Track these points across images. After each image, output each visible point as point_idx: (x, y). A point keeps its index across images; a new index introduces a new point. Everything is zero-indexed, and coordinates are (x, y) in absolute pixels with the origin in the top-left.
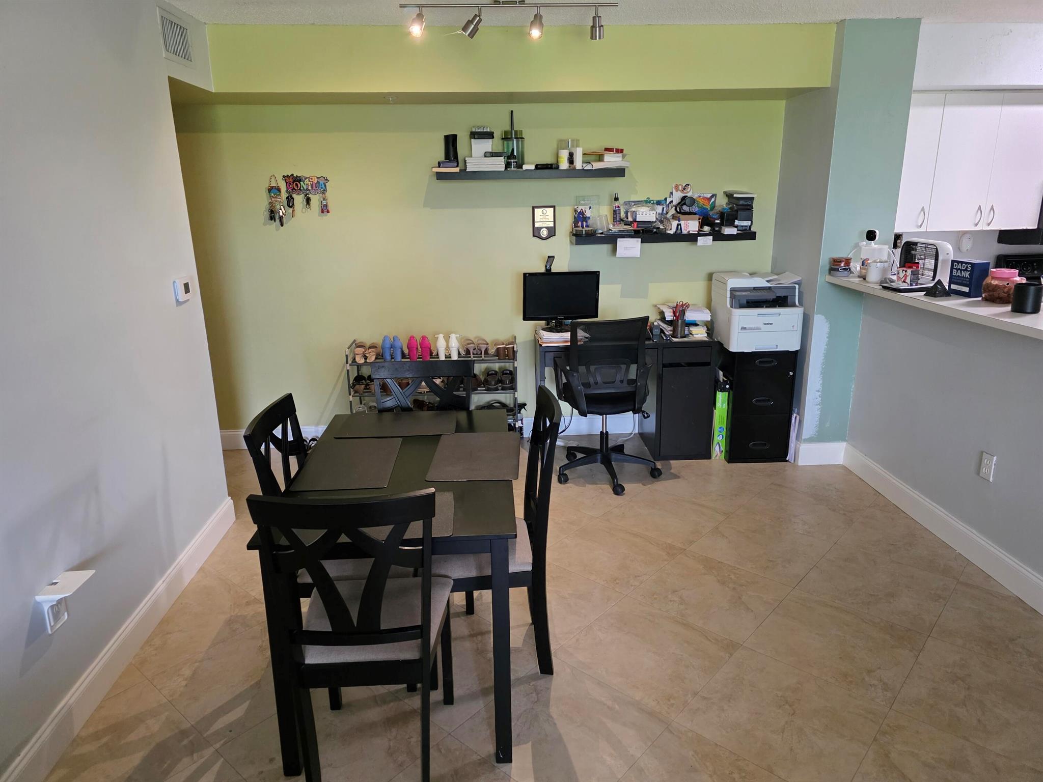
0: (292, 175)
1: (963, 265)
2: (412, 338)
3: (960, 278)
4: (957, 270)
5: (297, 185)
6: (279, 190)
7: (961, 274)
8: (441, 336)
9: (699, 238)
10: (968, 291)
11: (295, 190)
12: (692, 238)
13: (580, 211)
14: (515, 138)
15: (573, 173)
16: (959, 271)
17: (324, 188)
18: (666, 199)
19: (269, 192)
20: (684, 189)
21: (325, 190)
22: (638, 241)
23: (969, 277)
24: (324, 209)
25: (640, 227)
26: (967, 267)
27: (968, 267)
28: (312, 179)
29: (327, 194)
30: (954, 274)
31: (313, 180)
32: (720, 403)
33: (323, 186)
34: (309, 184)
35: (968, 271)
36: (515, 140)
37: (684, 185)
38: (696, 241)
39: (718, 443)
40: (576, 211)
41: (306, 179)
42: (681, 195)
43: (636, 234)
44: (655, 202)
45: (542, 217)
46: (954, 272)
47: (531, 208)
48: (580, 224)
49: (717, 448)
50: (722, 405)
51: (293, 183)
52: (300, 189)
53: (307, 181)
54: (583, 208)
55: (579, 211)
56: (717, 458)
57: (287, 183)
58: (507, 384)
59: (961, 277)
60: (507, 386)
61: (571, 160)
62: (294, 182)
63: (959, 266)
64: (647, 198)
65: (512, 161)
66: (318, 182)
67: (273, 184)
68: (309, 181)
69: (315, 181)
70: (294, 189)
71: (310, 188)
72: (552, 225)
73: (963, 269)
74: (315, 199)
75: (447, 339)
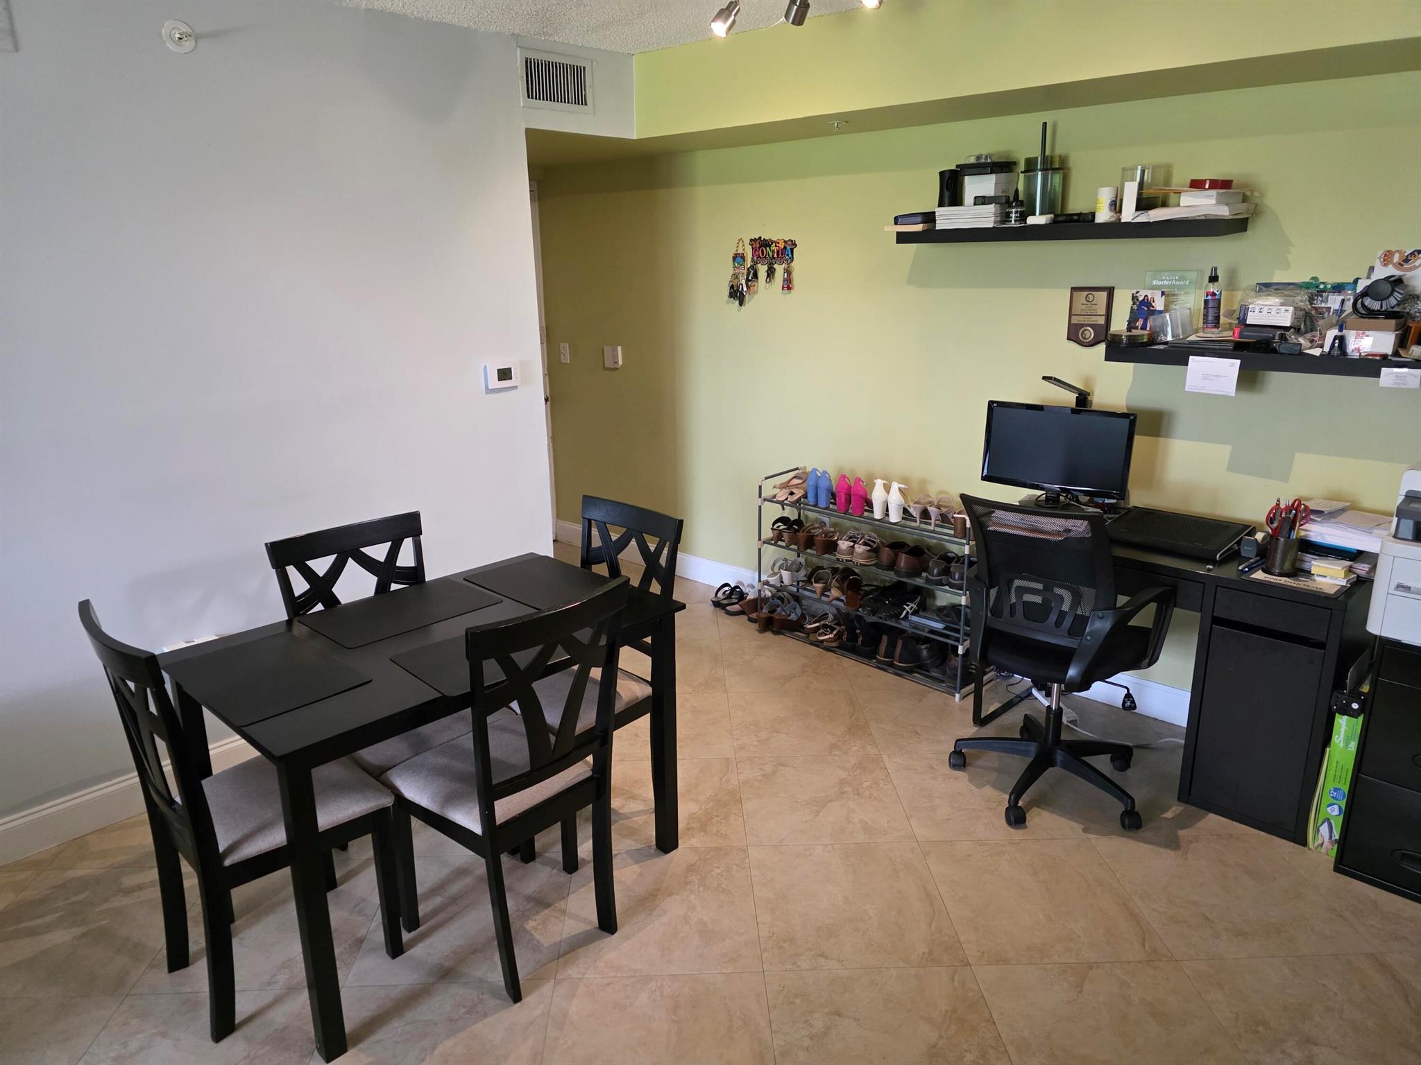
0: (760, 237)
2: (843, 477)
5: (762, 250)
6: (743, 257)
8: (879, 483)
9: (1384, 370)
11: (761, 258)
12: (1370, 366)
13: (1144, 299)
14: (1041, 170)
15: (1117, 230)
17: (790, 255)
18: (1356, 281)
19: (734, 261)
20: (1406, 260)
21: (792, 259)
22: (1232, 365)
24: (788, 285)
25: (1248, 337)
28: (778, 243)
29: (793, 264)
31: (779, 245)
32: (1342, 736)
33: (790, 253)
34: (776, 251)
36: (1040, 173)
37: (1408, 252)
38: (1378, 375)
39: (1328, 820)
40: (1134, 298)
41: (772, 243)
42: (1391, 271)
43: (1236, 349)
44: (1329, 286)
45: (1084, 307)
47: (1069, 291)
48: (1140, 323)
49: (1324, 829)
50: (1347, 744)
51: (759, 248)
52: (765, 257)
53: (773, 247)
54: (1149, 294)
55: (1141, 299)
56: (1323, 850)
57: (753, 249)
58: (954, 579)
60: (955, 582)
61: (1116, 206)
62: (761, 245)
64: (1313, 278)
65: (1014, 210)
66: (785, 248)
67: (740, 251)
68: (776, 246)
69: (782, 245)
70: (759, 257)
71: (775, 256)
72: (1101, 321)
74: (780, 269)
75: (887, 489)
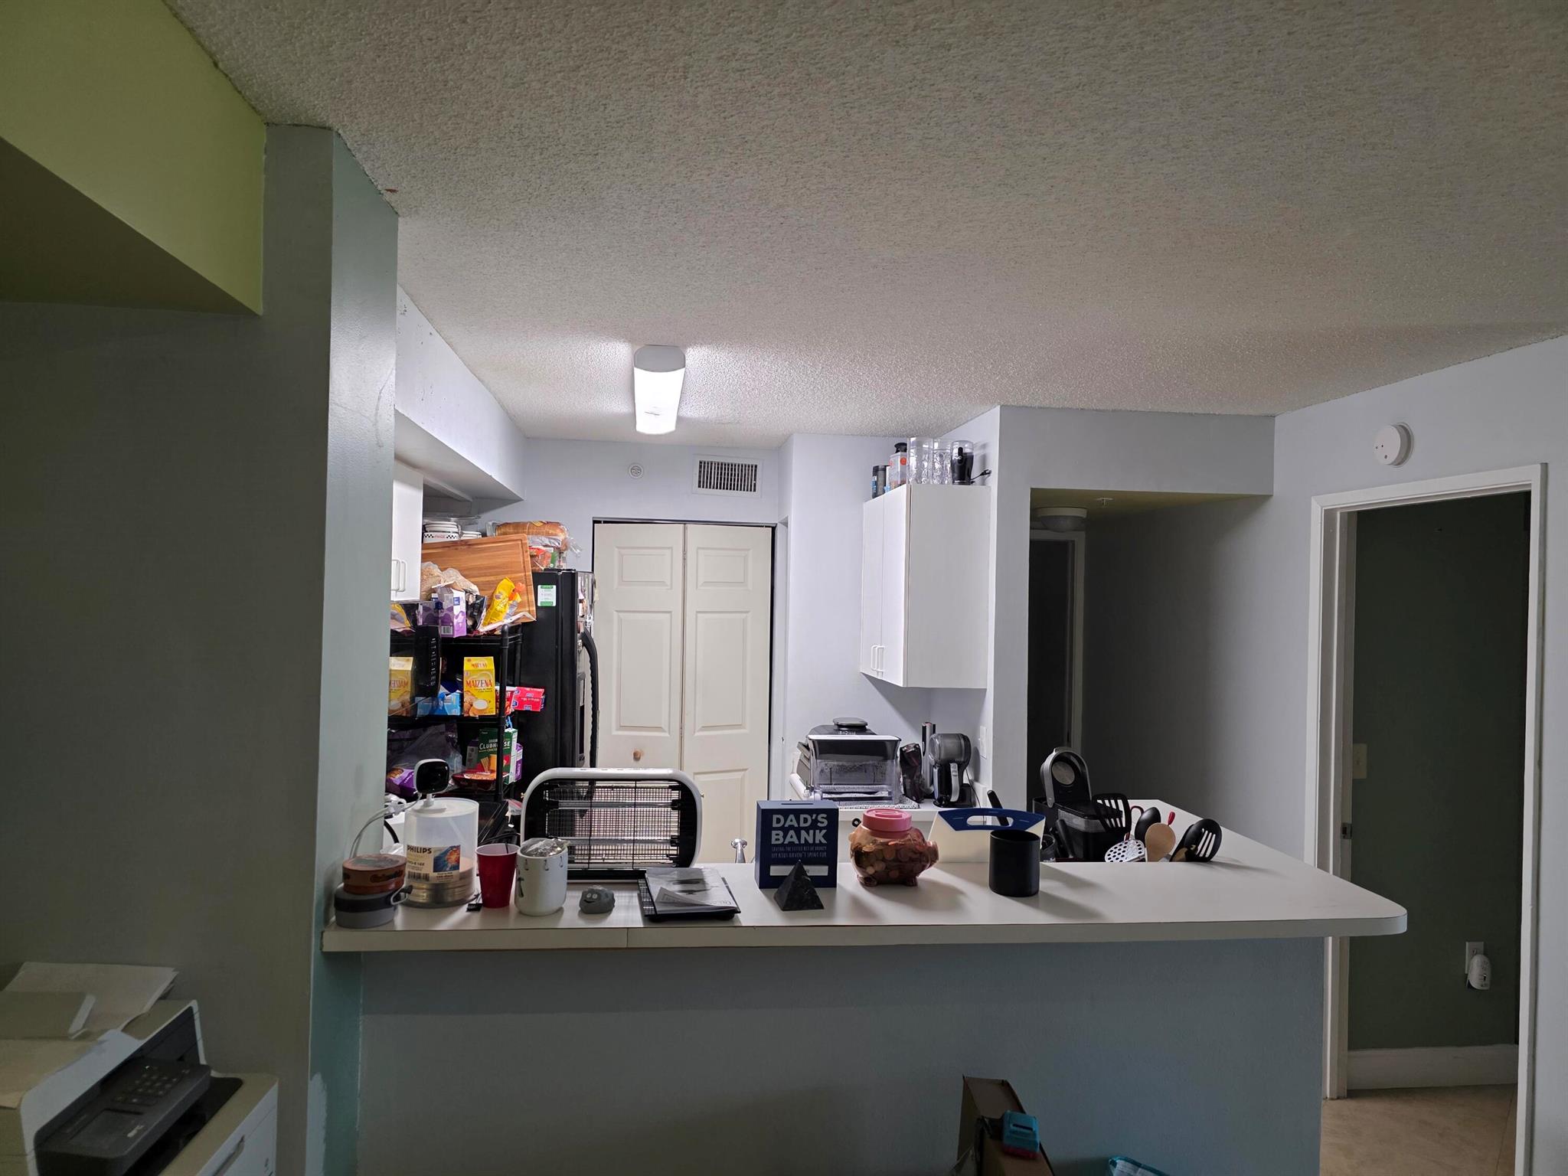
1: (802, 817)
3: (794, 849)
4: (785, 831)
7: (799, 838)
10: (826, 874)
16: (792, 832)
23: (824, 841)
26: (815, 821)
27: (819, 818)
30: (774, 842)
35: (821, 829)
46: (774, 837)
59: (800, 845)
63: (791, 820)
73: (802, 825)
